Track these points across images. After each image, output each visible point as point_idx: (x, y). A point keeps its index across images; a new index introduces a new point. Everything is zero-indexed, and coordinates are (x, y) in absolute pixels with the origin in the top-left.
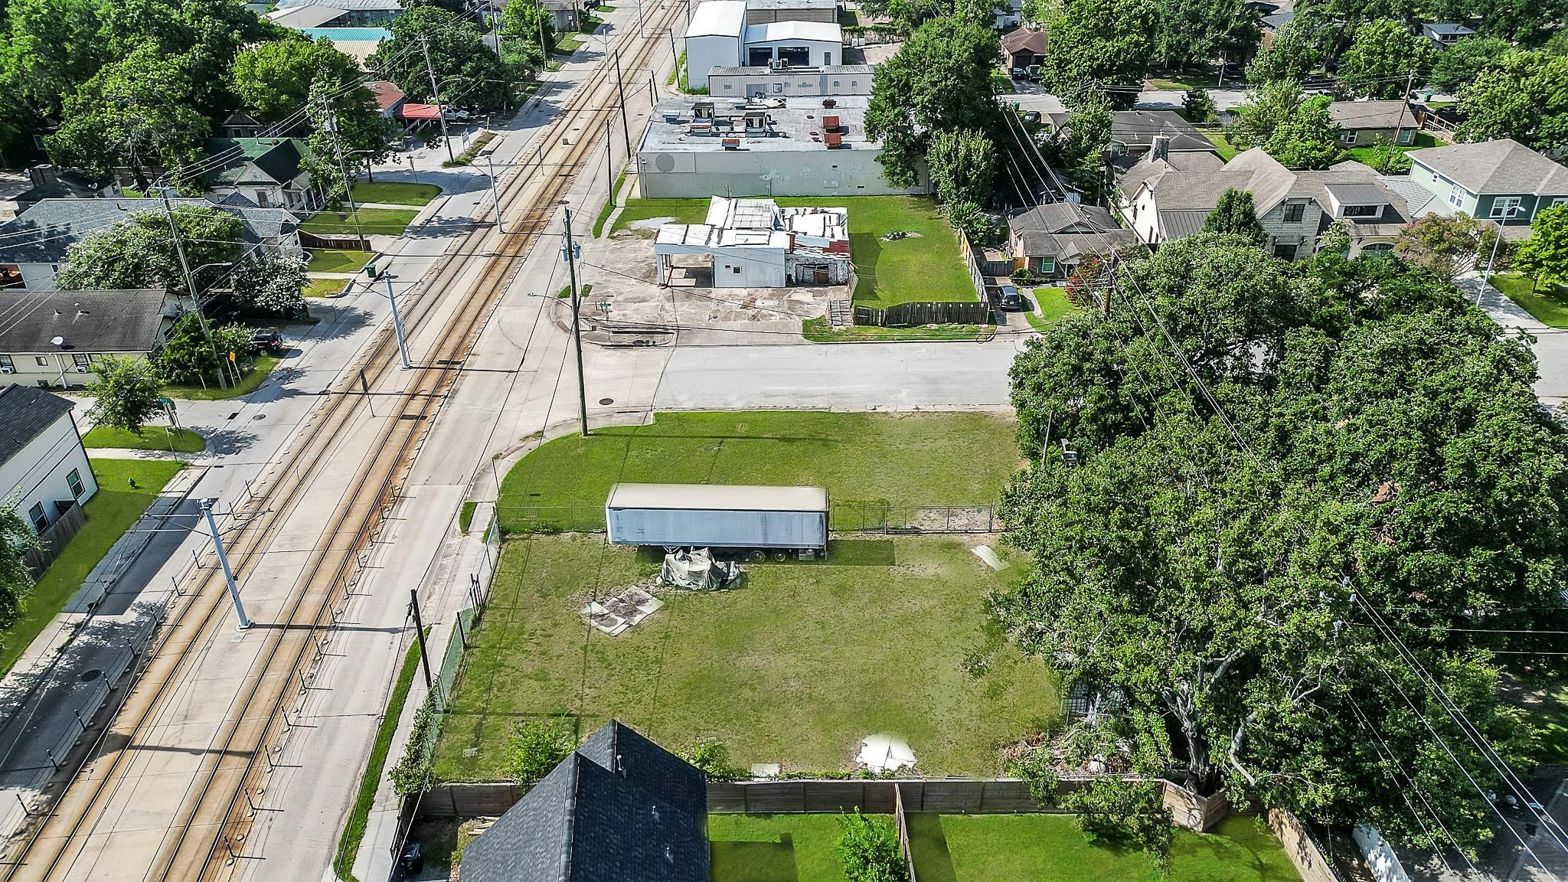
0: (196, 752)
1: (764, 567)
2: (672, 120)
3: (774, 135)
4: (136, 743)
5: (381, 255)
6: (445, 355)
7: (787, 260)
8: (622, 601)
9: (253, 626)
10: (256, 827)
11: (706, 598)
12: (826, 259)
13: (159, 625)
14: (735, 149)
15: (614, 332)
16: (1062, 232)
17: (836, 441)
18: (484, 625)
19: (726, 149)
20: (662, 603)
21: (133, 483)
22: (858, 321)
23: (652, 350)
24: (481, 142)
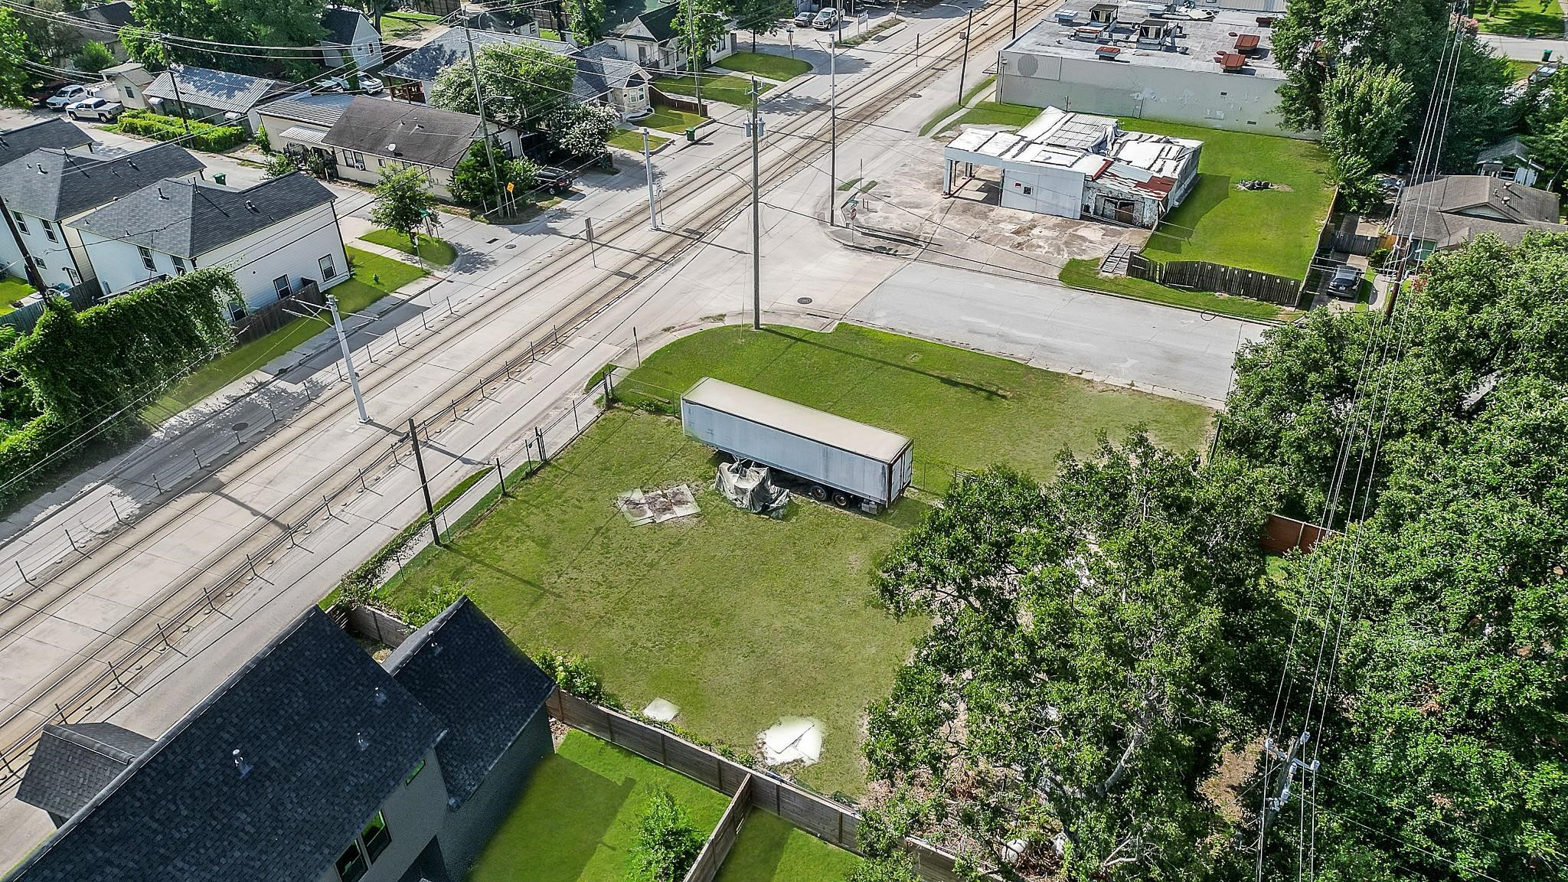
0: (255, 513)
1: (822, 506)
2: (1066, 21)
3: (1172, 49)
4: (225, 491)
5: (714, 121)
6: (693, 226)
7: (1087, 188)
8: (665, 496)
9: (370, 422)
10: (246, 590)
11: (742, 518)
12: (1133, 195)
13: (311, 400)
14: (1112, 59)
15: (863, 233)
16: (1459, 212)
17: (1004, 397)
18: (535, 480)
19: (1101, 58)
20: (699, 510)
21: (376, 279)
22: (1131, 271)
23: (890, 259)
24: (882, 27)
